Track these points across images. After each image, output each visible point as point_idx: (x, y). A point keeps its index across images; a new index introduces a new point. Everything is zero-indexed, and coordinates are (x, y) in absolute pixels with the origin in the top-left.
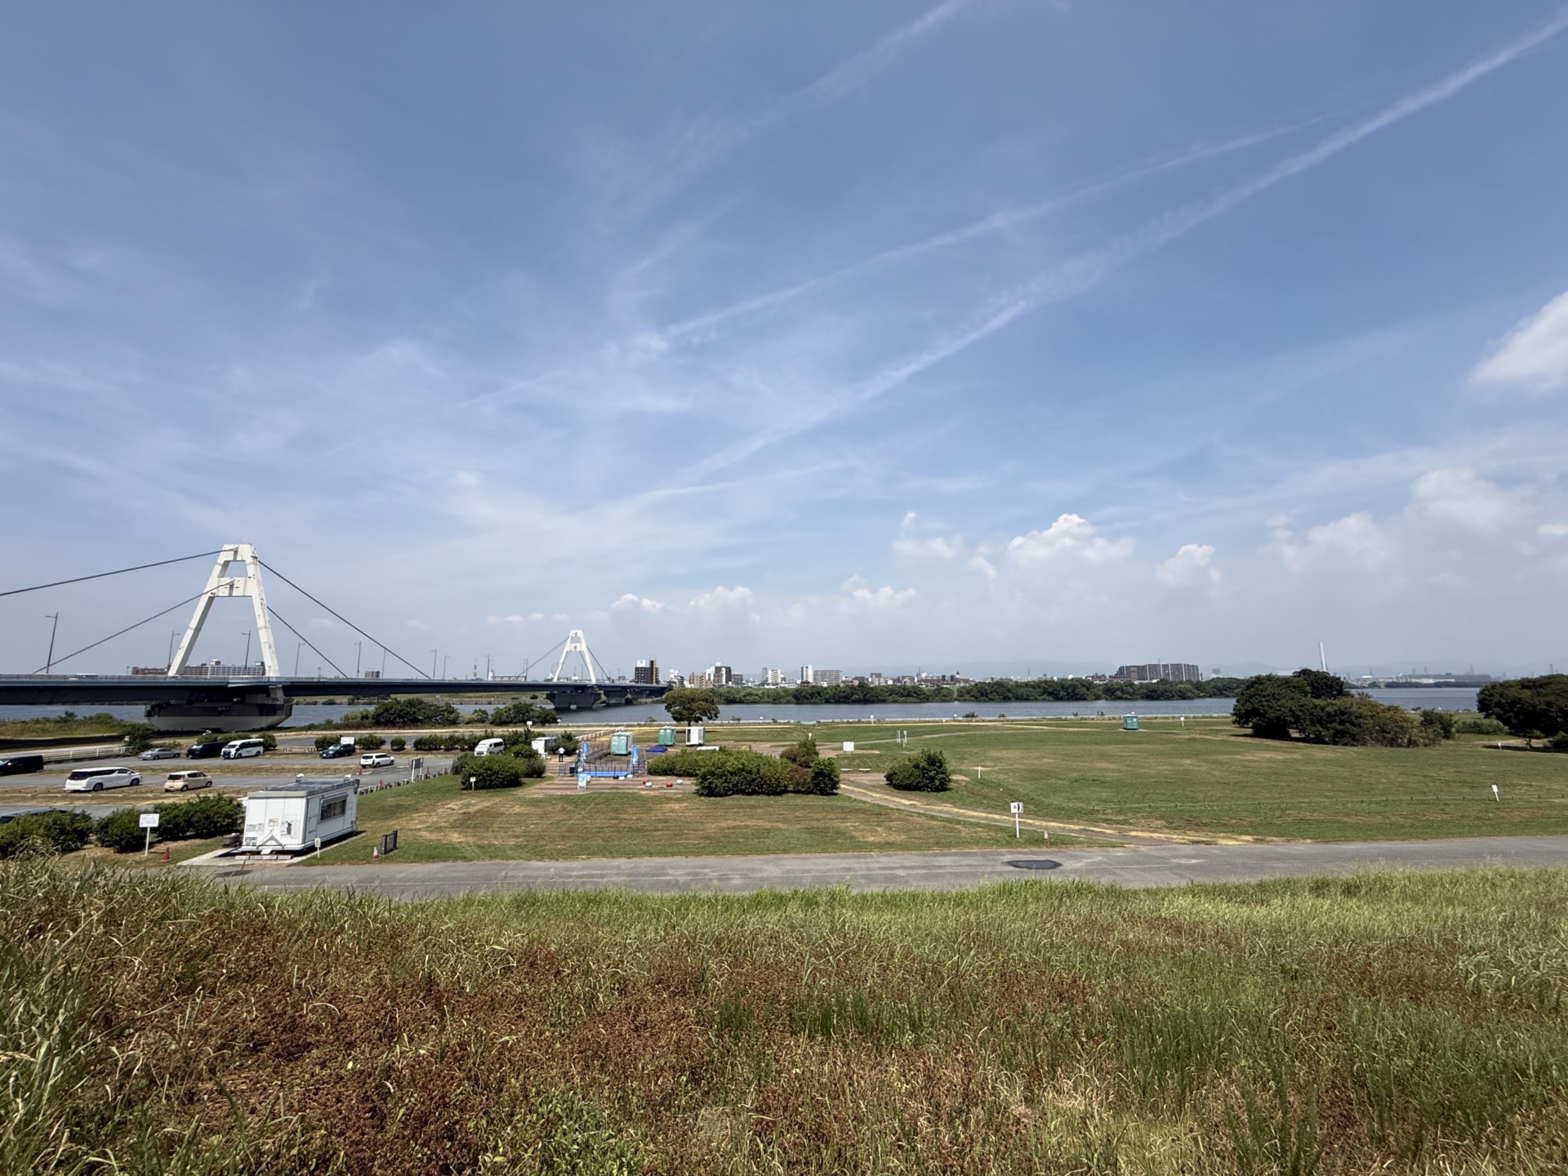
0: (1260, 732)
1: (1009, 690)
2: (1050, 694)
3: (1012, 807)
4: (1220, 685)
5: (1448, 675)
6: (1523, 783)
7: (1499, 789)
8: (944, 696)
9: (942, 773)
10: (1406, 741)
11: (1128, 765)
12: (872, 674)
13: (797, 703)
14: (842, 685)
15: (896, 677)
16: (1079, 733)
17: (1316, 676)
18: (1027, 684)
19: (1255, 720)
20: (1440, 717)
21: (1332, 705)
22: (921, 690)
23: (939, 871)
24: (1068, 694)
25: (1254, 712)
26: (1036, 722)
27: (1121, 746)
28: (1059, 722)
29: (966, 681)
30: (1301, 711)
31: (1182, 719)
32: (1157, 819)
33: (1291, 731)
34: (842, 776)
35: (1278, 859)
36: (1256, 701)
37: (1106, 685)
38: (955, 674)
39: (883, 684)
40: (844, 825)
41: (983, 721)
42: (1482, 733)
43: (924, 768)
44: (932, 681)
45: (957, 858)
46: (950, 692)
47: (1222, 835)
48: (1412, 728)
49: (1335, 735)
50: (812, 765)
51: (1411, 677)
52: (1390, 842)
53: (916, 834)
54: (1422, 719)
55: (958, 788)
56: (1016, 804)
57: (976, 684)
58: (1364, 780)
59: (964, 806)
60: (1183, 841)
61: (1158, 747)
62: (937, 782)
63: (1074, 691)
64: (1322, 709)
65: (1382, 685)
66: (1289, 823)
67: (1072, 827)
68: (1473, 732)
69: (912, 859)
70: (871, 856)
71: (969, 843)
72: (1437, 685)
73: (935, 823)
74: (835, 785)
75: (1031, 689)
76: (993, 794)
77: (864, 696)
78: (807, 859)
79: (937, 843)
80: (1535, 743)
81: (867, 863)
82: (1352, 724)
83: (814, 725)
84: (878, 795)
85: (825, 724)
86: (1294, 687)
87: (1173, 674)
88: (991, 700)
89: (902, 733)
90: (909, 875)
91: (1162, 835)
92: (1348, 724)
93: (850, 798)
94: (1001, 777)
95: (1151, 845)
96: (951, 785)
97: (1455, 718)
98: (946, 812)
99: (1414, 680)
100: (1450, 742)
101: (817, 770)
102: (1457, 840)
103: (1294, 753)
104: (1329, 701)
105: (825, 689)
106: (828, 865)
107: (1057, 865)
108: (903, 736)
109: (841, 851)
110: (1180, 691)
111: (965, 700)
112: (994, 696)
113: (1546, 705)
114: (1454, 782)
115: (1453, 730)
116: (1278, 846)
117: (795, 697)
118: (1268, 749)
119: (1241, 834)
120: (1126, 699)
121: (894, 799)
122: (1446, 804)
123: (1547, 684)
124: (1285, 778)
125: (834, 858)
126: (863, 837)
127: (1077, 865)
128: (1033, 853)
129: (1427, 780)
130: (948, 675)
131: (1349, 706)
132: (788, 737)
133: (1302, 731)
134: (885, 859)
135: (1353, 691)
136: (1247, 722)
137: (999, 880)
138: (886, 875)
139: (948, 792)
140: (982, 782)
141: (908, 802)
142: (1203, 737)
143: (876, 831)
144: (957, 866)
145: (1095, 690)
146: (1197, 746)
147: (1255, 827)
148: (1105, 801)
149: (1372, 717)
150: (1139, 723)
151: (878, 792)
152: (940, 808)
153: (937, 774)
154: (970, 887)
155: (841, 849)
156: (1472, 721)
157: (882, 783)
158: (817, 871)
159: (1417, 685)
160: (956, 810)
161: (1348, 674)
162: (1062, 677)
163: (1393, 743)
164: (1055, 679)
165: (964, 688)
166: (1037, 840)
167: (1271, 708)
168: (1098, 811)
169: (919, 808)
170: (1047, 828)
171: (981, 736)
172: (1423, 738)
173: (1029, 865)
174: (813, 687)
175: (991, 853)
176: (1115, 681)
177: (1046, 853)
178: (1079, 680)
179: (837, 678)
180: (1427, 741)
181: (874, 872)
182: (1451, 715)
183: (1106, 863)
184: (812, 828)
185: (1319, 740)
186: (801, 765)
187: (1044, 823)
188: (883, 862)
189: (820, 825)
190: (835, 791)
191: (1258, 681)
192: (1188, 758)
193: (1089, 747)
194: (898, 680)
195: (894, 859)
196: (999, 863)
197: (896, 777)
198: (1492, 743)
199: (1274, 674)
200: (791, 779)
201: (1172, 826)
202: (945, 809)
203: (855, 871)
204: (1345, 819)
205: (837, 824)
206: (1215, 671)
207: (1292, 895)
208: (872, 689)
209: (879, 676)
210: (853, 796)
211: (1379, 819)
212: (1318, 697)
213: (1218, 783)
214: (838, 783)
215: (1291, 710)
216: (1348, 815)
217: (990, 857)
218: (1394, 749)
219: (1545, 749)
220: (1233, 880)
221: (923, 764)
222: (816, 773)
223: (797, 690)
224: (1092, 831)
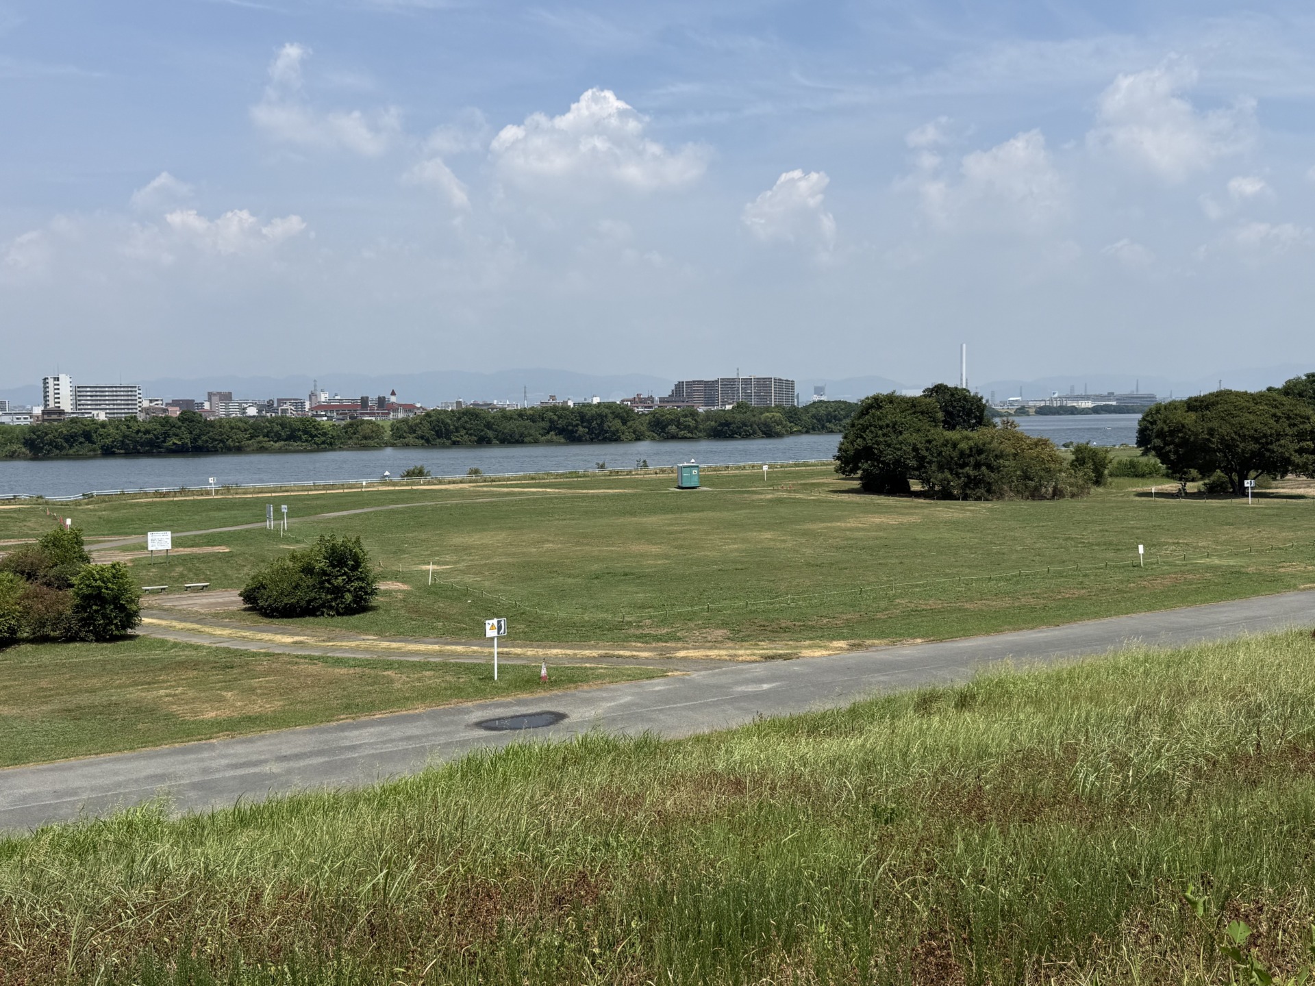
0: (871, 486)
1: (489, 426)
2: (561, 431)
3: (488, 627)
4: (823, 412)
5: (1110, 396)
6: (1171, 541)
7: (1145, 550)
8: (365, 438)
9: (359, 579)
10: (1050, 490)
11: (680, 547)
12: (210, 395)
13: (35, 458)
14: (141, 417)
15: (264, 399)
16: (606, 497)
17: (952, 395)
18: (521, 414)
19: (865, 466)
20: (1094, 453)
21: (968, 438)
22: (317, 426)
23: (350, 755)
24: (591, 431)
25: (866, 453)
26: (534, 481)
27: (670, 516)
28: (574, 479)
29: (409, 408)
30: (927, 449)
31: (765, 468)
32: (718, 627)
33: (911, 481)
34: (144, 601)
35: (878, 671)
36: (871, 436)
37: (653, 414)
38: (387, 395)
39: (235, 414)
40: (150, 695)
41: (440, 483)
42: (1136, 476)
43: (324, 573)
44: (340, 408)
45: (383, 729)
46: (376, 431)
47: (807, 642)
48: (1060, 471)
49: (966, 485)
50: (74, 580)
51: (1068, 398)
52: (1017, 633)
53: (304, 694)
54: (1073, 457)
55: (389, 604)
56: (495, 621)
57: (428, 415)
58: (995, 549)
59: (401, 635)
60: (753, 658)
61: (726, 515)
62: (348, 597)
63: (601, 425)
64: (955, 445)
65: (1032, 411)
66: (897, 617)
67: (587, 653)
68: (1128, 475)
69: (297, 740)
70: (212, 747)
71: (407, 699)
72: (1096, 410)
73: (344, 671)
74: (129, 618)
75: (528, 423)
76: (454, 609)
77: (195, 440)
78: (71, 768)
79: (348, 707)
80: (1191, 487)
81: (202, 760)
82: (989, 467)
83: (77, 503)
84: (226, 632)
85: (103, 499)
86: (922, 413)
87: (758, 395)
88: (455, 444)
89: (278, 511)
90: (289, 772)
91: (723, 652)
92: (984, 468)
93: (163, 643)
94: (469, 579)
95: (706, 669)
96: (376, 601)
97: (1110, 456)
98: (366, 650)
99: (1070, 404)
100: (1100, 490)
101: (86, 591)
102: (1091, 622)
103: (912, 514)
104: (965, 433)
105: (103, 425)
106: (116, 774)
107: (560, 717)
108: (278, 515)
109: (145, 744)
110: (766, 424)
111: (407, 445)
112: (461, 435)
113: (1208, 434)
114: (1098, 544)
115: (1106, 472)
116: (881, 651)
117: (29, 443)
118: (880, 510)
119: (833, 639)
120: (684, 438)
121: (259, 636)
122: (1085, 575)
123: (1213, 404)
124: (897, 553)
125: (129, 759)
126: (195, 713)
127: (589, 713)
128: (520, 703)
129: (1069, 543)
130: (373, 396)
131: (988, 440)
132: (16, 530)
133: (925, 481)
134: (240, 749)
135: (997, 420)
136: (854, 470)
137: (461, 754)
138: (242, 777)
139: (369, 615)
140: (435, 591)
141: (288, 640)
142: (793, 495)
143: (222, 699)
144: (384, 742)
145: (636, 424)
146: (784, 511)
147: (851, 628)
148: (642, 607)
149: (1015, 455)
150: (700, 477)
151: (225, 626)
152: (353, 644)
153: (350, 580)
154: (407, 773)
155: (147, 740)
156: (1129, 459)
157: (234, 608)
158: (93, 789)
159: (1073, 411)
160: (385, 644)
161: (993, 394)
162: (581, 400)
163: (1035, 494)
164: (571, 404)
165: (405, 421)
166: (528, 681)
167: (889, 446)
168: (630, 623)
169: (312, 647)
170: (545, 659)
171: (434, 509)
172: (1071, 485)
173: (515, 723)
174: (73, 421)
175: (446, 713)
176: (669, 406)
177: (542, 700)
178: (610, 406)
179: (130, 402)
180: (1075, 490)
181: (218, 776)
182: (1107, 451)
183: (637, 705)
184: (79, 707)
185: (946, 495)
186: (49, 585)
187: (541, 652)
188: (235, 755)
189: (99, 699)
190: (129, 631)
191: (876, 403)
192: (768, 530)
193: (621, 520)
194: (270, 406)
195: (260, 746)
196: (461, 727)
197: (265, 593)
198: (1146, 489)
199: (898, 394)
200: (26, 612)
201: (739, 636)
202: (363, 644)
203: (177, 777)
204: (967, 606)
205: (135, 694)
206: (819, 390)
207: (893, 718)
208: (211, 424)
209: (226, 397)
210: (171, 638)
211: (1007, 602)
212: (952, 427)
213: (809, 565)
214: (136, 614)
215: (915, 449)
216: (971, 599)
217: (446, 719)
218: (1036, 503)
219: (1198, 495)
220: (818, 707)
221: (320, 565)
222: (85, 598)
223: (33, 430)
224: (619, 657)
